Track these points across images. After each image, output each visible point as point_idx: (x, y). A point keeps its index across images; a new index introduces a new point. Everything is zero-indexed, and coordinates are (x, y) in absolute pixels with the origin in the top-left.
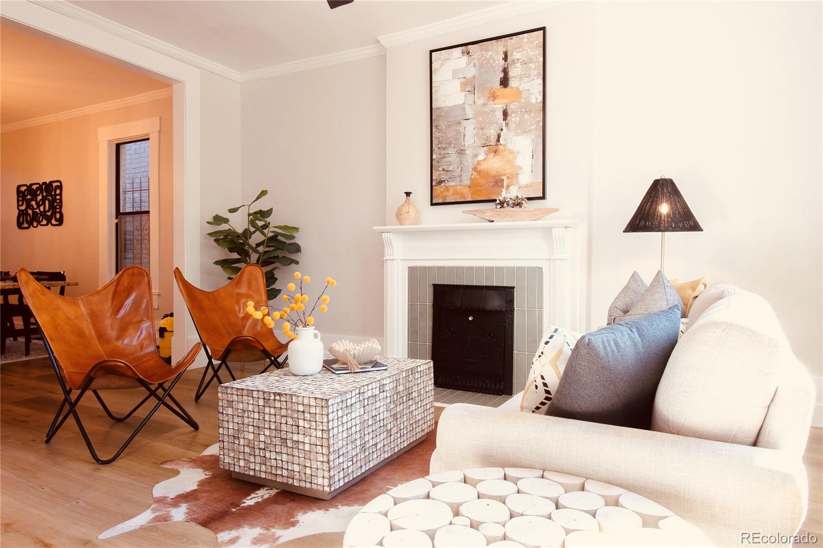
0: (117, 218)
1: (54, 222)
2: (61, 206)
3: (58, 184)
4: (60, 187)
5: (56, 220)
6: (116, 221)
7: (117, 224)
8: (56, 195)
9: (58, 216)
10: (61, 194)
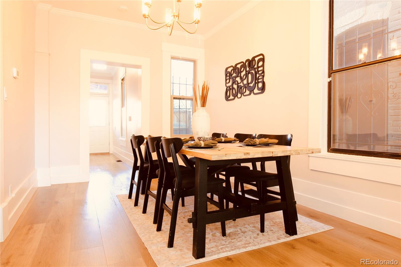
0: (329, 76)
1: (256, 91)
2: (263, 76)
3: (261, 57)
4: (263, 60)
5: (258, 89)
6: (329, 80)
7: (330, 83)
8: (258, 67)
9: (260, 85)
10: (263, 66)
